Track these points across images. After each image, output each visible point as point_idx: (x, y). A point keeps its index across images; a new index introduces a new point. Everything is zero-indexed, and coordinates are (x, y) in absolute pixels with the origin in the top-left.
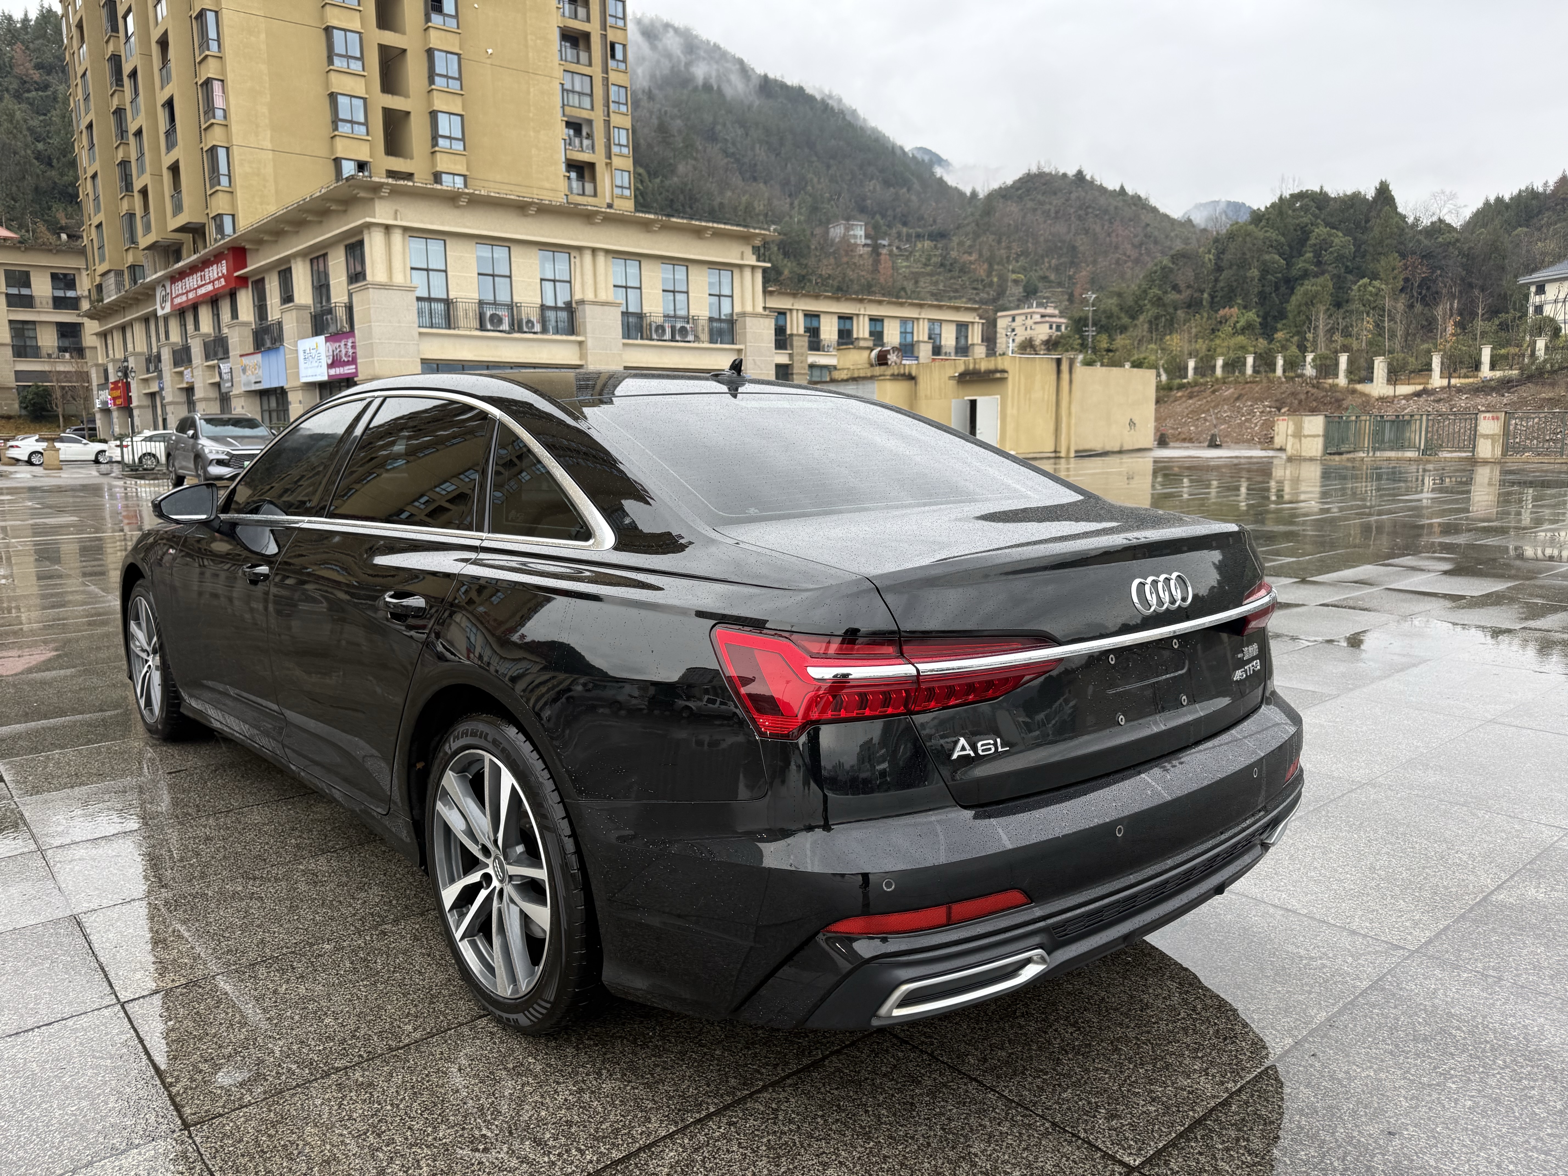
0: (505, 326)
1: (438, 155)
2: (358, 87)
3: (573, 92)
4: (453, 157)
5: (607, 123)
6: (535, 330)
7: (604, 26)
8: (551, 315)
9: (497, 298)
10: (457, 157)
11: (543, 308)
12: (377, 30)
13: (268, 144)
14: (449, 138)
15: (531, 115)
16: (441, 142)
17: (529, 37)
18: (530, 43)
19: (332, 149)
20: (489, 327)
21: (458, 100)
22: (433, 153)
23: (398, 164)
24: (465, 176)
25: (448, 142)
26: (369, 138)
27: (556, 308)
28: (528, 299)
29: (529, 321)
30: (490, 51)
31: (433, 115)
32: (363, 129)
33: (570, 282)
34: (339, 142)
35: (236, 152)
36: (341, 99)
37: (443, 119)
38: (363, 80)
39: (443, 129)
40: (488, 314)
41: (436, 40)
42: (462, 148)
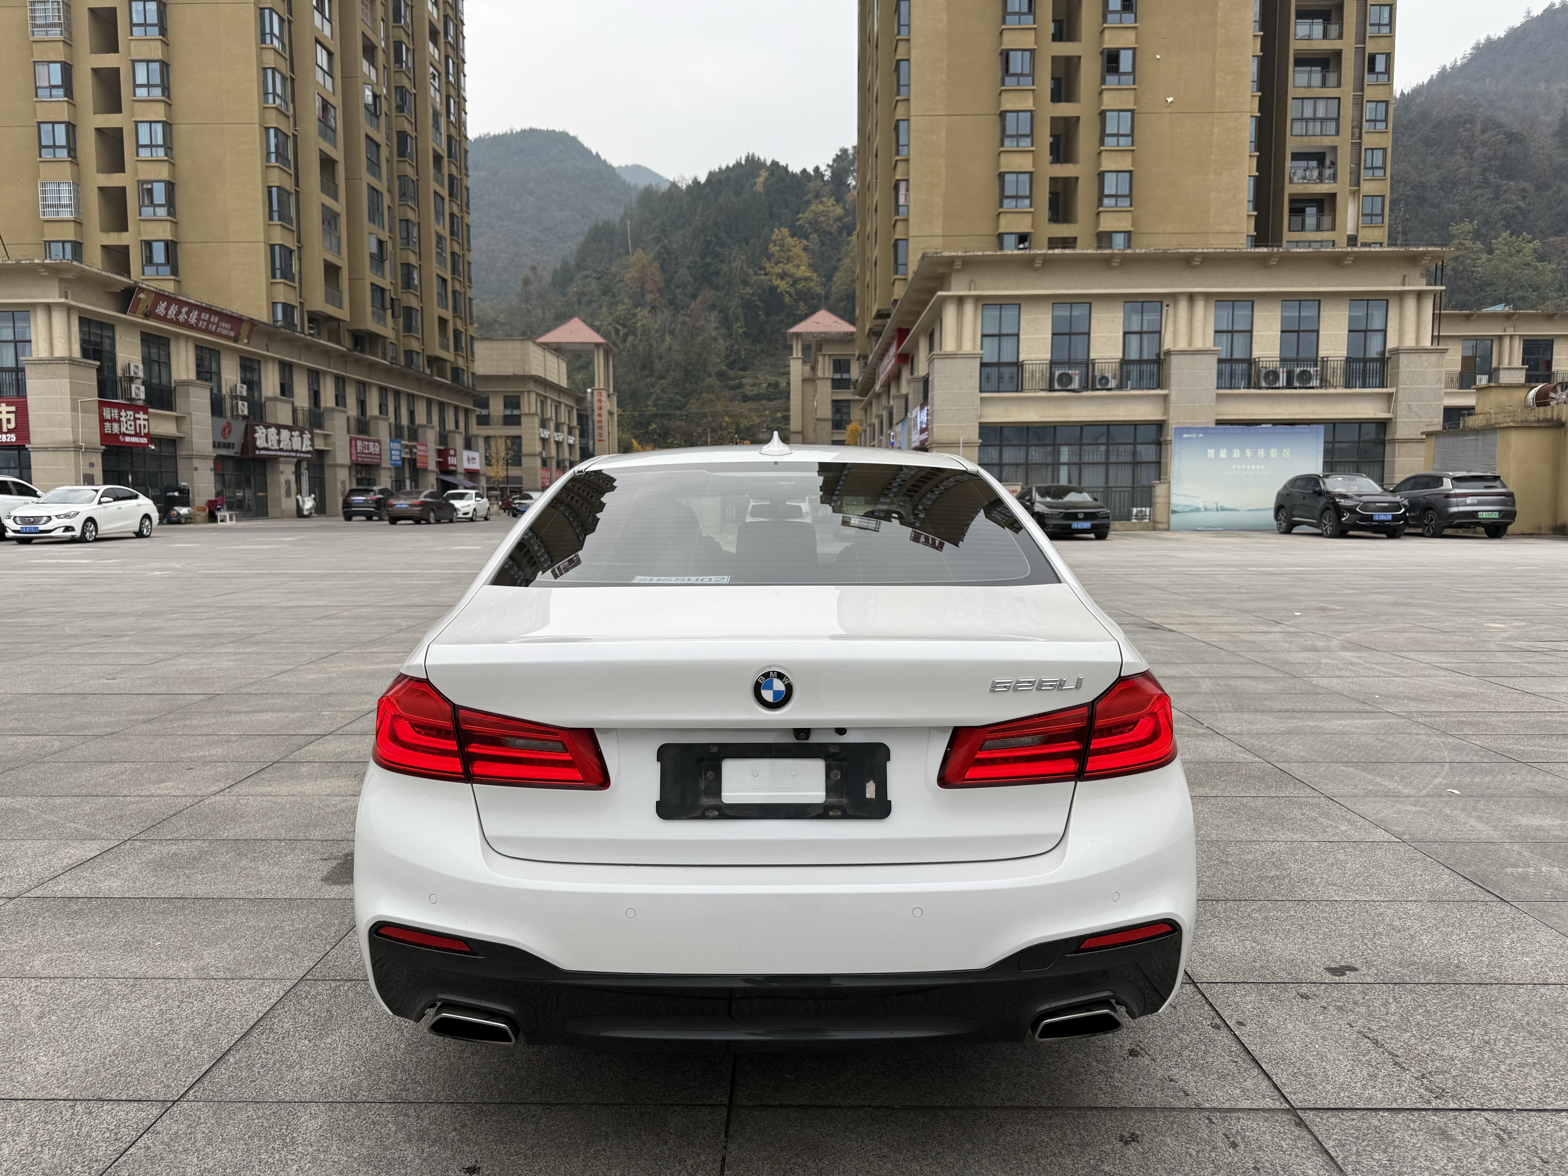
0: (1075, 385)
1: (1102, 216)
2: (1025, 163)
3: (1314, 119)
4: (1118, 215)
5: (1357, 146)
6: (1109, 386)
7: (1362, 38)
8: (1134, 370)
9: (1072, 357)
10: (1123, 214)
11: (1124, 362)
12: (1051, 104)
13: (939, 231)
14: (1116, 196)
15: (1213, 157)
16: (1106, 201)
17: (1217, 75)
18: (1218, 80)
19: (997, 225)
20: (1056, 386)
21: (1128, 157)
22: (1098, 214)
23: (1062, 230)
24: (1129, 233)
25: (1113, 201)
26: (1032, 210)
27: (1140, 362)
28: (1107, 355)
29: (1104, 378)
30: (1170, 100)
31: (1101, 175)
32: (1027, 202)
33: (1160, 332)
34: (1003, 219)
35: (911, 241)
36: (1008, 178)
37: (1110, 179)
38: (1031, 155)
39: (1110, 188)
40: (1057, 373)
41: (1109, 101)
42: (1128, 204)
